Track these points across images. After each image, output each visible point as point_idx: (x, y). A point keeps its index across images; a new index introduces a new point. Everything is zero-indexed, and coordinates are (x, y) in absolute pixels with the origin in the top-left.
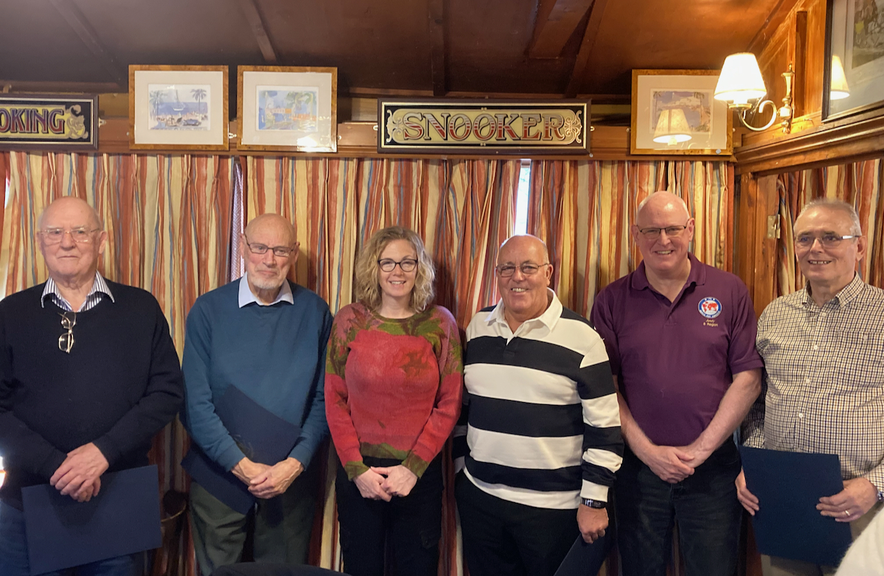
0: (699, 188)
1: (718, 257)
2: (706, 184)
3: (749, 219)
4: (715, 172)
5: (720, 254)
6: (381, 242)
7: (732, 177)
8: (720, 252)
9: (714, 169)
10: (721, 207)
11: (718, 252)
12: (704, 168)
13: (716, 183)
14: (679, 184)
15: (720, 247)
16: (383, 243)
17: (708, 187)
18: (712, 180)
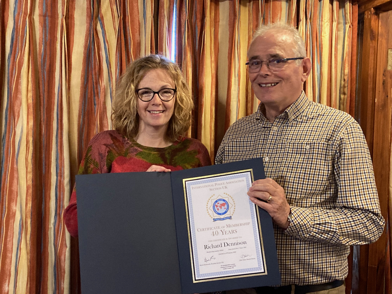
0: (326, 24)
1: (342, 89)
2: (332, 21)
3: (371, 52)
4: (341, 11)
5: (344, 87)
6: (138, 71)
7: (356, 15)
8: (344, 85)
9: (340, 8)
10: (346, 43)
11: (342, 85)
12: (331, 5)
13: (342, 21)
14: (308, 20)
15: (344, 80)
16: (141, 73)
17: (335, 24)
18: (338, 18)
